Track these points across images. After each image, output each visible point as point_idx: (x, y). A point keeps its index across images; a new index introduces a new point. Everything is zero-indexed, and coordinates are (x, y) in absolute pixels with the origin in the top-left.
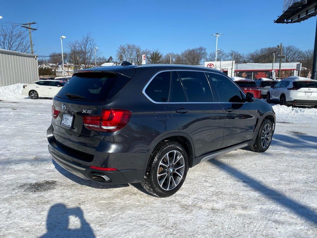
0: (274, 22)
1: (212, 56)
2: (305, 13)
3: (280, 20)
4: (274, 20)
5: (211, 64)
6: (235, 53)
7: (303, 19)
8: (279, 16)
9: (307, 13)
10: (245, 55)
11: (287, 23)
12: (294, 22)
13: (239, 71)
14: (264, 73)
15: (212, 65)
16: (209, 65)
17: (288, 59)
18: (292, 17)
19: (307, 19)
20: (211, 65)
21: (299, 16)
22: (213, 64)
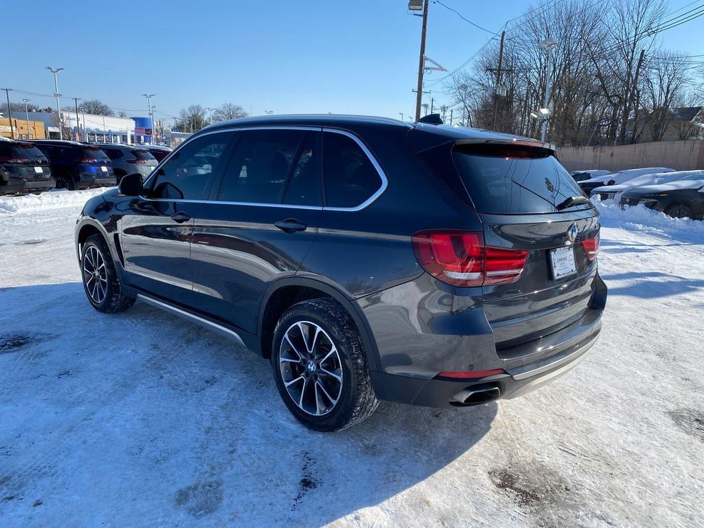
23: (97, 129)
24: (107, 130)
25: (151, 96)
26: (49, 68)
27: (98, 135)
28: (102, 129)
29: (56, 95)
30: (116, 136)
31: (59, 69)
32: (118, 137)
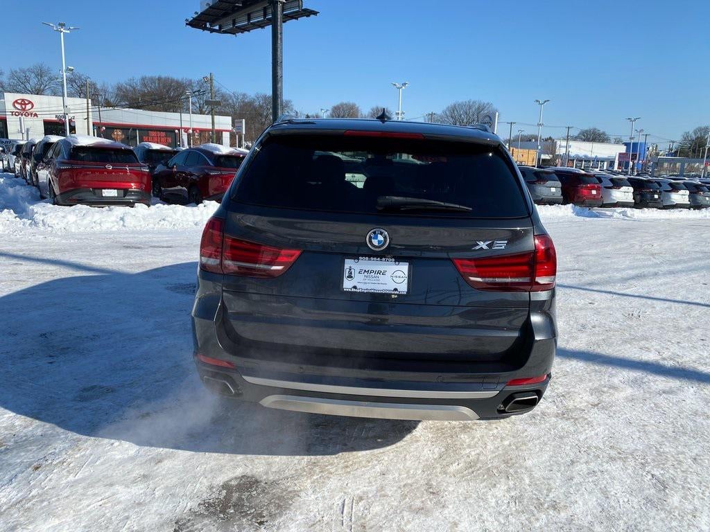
0: (187, 24)
1: (19, 79)
2: (246, 18)
3: (198, 22)
4: (187, 20)
5: (23, 100)
6: (80, 78)
7: (243, 29)
8: (196, 13)
9: (249, 19)
10: (110, 87)
11: (212, 31)
12: (225, 32)
13: (104, 125)
14: (164, 134)
15: (27, 102)
16: (19, 101)
17: (203, 107)
18: (222, 21)
19: (249, 31)
20: (25, 104)
21: (234, 23)
22: (30, 102)
23: (585, 156)
24: (594, 156)
25: (635, 120)
26: (537, 101)
27: (585, 161)
28: (589, 155)
29: (539, 125)
30: (603, 161)
31: (545, 101)
32: (606, 163)
